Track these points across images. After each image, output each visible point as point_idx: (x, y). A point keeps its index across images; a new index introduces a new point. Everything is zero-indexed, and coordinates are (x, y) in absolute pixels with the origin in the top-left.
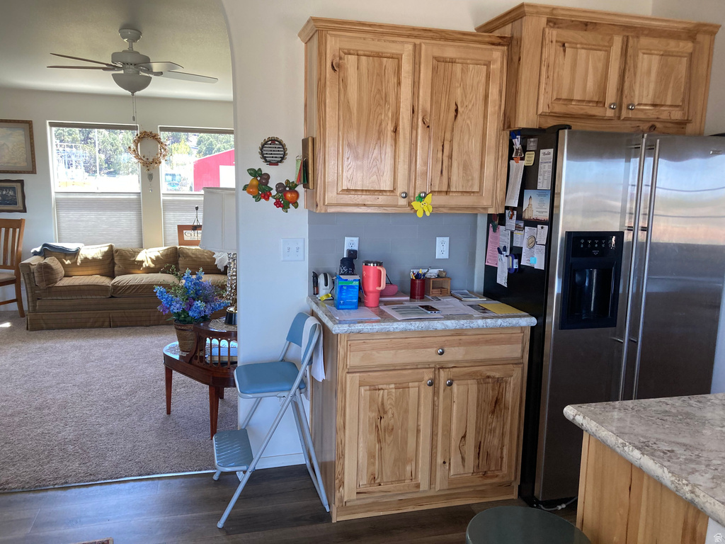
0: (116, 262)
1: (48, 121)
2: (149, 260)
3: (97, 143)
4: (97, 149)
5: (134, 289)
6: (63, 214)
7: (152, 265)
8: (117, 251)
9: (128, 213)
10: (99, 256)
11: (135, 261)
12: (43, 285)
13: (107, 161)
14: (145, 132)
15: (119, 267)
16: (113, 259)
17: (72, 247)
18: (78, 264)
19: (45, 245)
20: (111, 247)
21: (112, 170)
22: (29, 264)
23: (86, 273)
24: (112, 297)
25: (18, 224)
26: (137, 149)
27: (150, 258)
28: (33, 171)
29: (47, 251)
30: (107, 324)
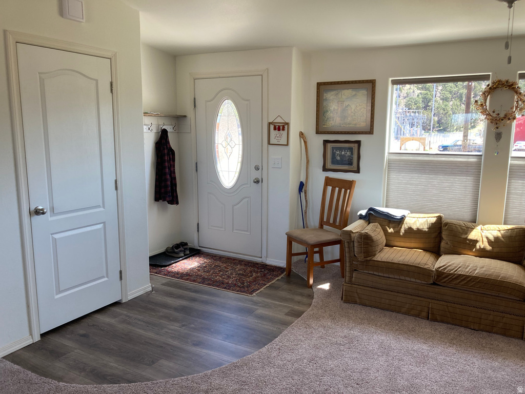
0: (443, 236)
1: (390, 79)
2: (485, 240)
3: (433, 108)
4: (433, 113)
5: (464, 280)
6: (393, 175)
7: (489, 248)
8: (446, 224)
9: (464, 178)
10: (425, 228)
11: (466, 239)
12: (361, 257)
13: (439, 122)
14: (500, 81)
15: (447, 243)
16: (440, 233)
17: (397, 213)
18: (401, 234)
19: (371, 209)
20: (439, 218)
21: (441, 128)
22: (351, 232)
23: (408, 245)
24: (434, 284)
25: (349, 185)
26: (485, 103)
27: (487, 238)
28: (370, 132)
29: (372, 216)
30: (424, 314)
